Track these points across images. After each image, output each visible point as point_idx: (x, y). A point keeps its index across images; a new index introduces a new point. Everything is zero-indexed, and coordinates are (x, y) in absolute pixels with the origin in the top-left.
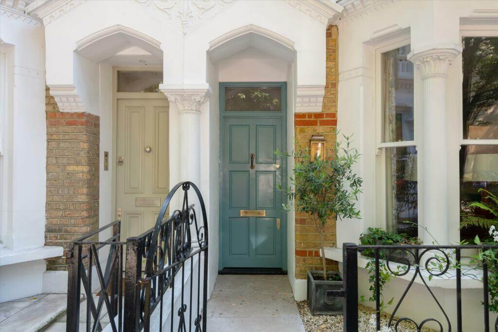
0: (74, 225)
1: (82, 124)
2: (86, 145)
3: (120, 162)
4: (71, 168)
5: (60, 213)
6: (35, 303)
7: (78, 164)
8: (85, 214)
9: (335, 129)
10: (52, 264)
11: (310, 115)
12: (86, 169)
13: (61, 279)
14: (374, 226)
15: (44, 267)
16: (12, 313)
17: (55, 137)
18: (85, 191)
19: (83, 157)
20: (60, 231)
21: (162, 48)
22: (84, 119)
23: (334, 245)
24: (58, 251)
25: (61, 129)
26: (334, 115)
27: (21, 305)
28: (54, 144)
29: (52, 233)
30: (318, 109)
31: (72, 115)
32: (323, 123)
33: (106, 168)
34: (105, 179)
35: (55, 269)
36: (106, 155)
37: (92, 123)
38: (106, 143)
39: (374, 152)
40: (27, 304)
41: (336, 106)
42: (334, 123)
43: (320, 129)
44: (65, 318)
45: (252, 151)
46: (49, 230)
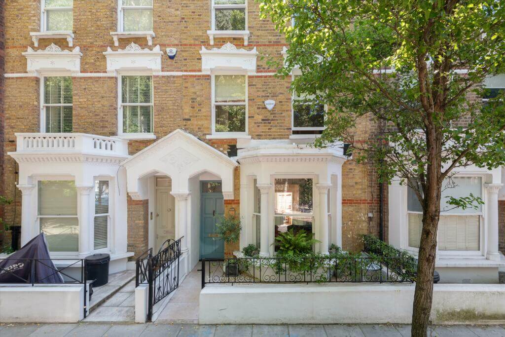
0: (138, 244)
1: (141, 204)
2: (143, 213)
3: (158, 215)
4: (137, 222)
5: (133, 239)
6: (124, 274)
7: (140, 220)
8: (142, 239)
9: (239, 206)
10: (130, 259)
11: (229, 200)
12: (143, 222)
13: (133, 265)
14: (251, 243)
15: (127, 260)
16: (116, 277)
17: (130, 209)
18: (143, 230)
19: (142, 218)
20: (133, 246)
21: (171, 178)
22: (142, 203)
23: (238, 250)
24: (132, 254)
25: (133, 206)
26: (239, 200)
27: (119, 275)
28: (130, 212)
29: (130, 247)
30: (232, 198)
31: (137, 201)
32: (234, 204)
33: (151, 219)
34: (151, 224)
35: (131, 261)
36: (152, 213)
37: (145, 203)
38: (151, 209)
39: (251, 216)
40: (121, 274)
41: (239, 197)
42: (239, 203)
43: (234, 206)
44: (135, 279)
45: (214, 209)
46: (129, 246)
